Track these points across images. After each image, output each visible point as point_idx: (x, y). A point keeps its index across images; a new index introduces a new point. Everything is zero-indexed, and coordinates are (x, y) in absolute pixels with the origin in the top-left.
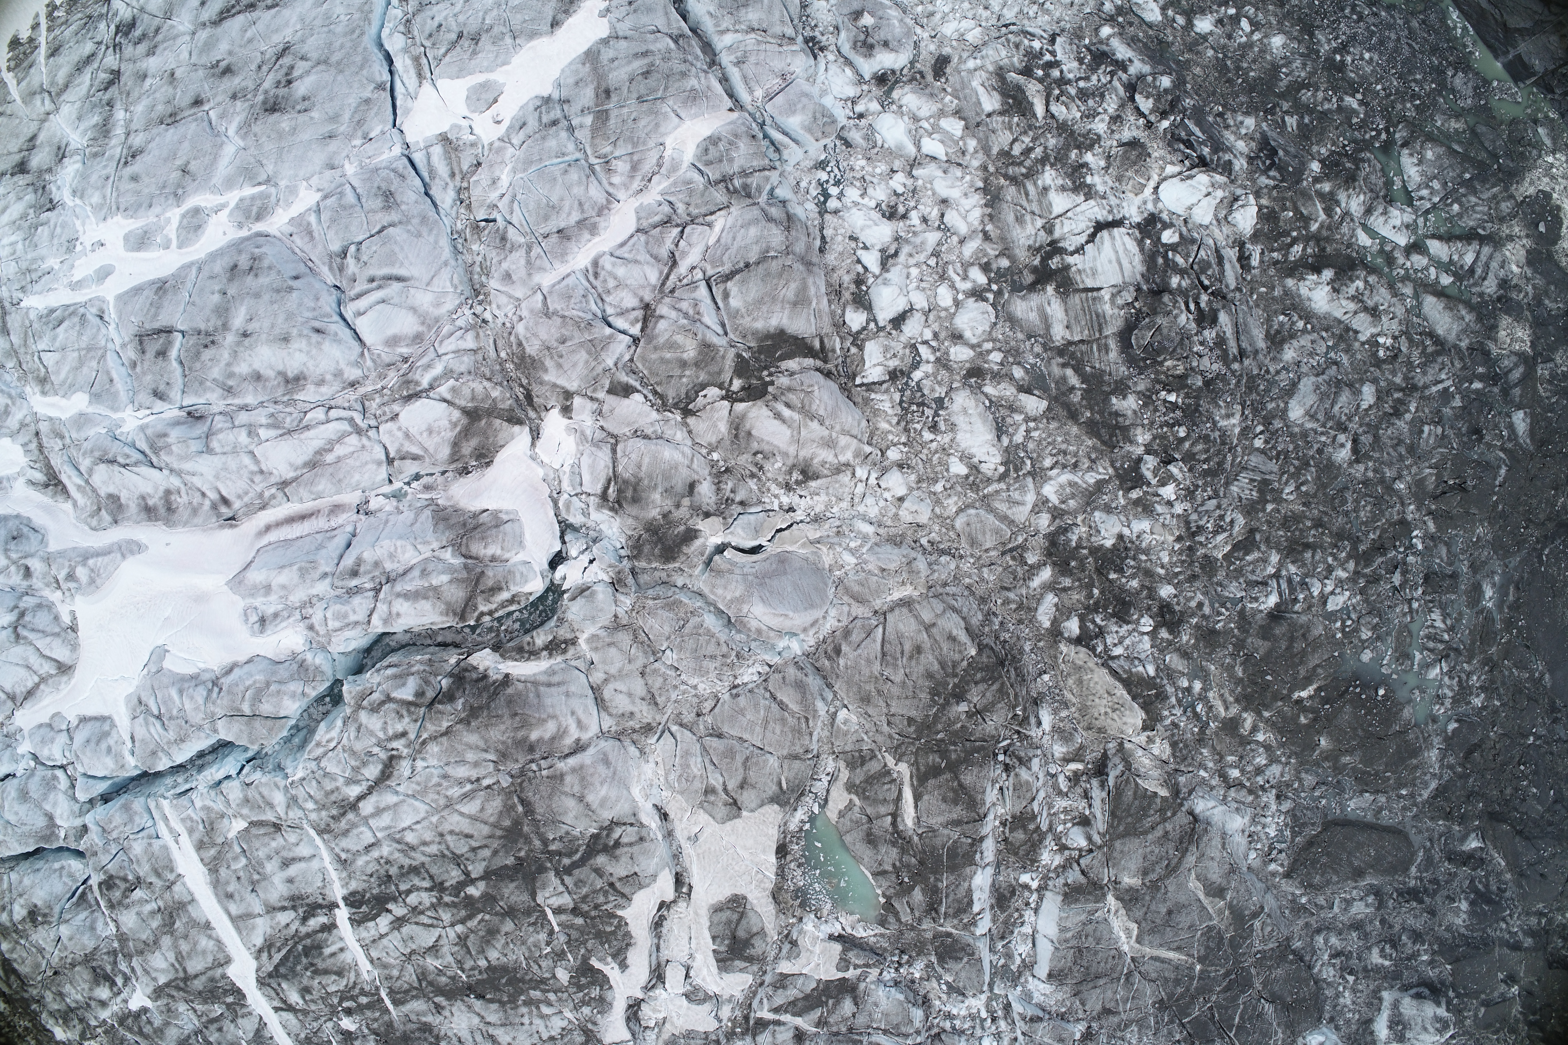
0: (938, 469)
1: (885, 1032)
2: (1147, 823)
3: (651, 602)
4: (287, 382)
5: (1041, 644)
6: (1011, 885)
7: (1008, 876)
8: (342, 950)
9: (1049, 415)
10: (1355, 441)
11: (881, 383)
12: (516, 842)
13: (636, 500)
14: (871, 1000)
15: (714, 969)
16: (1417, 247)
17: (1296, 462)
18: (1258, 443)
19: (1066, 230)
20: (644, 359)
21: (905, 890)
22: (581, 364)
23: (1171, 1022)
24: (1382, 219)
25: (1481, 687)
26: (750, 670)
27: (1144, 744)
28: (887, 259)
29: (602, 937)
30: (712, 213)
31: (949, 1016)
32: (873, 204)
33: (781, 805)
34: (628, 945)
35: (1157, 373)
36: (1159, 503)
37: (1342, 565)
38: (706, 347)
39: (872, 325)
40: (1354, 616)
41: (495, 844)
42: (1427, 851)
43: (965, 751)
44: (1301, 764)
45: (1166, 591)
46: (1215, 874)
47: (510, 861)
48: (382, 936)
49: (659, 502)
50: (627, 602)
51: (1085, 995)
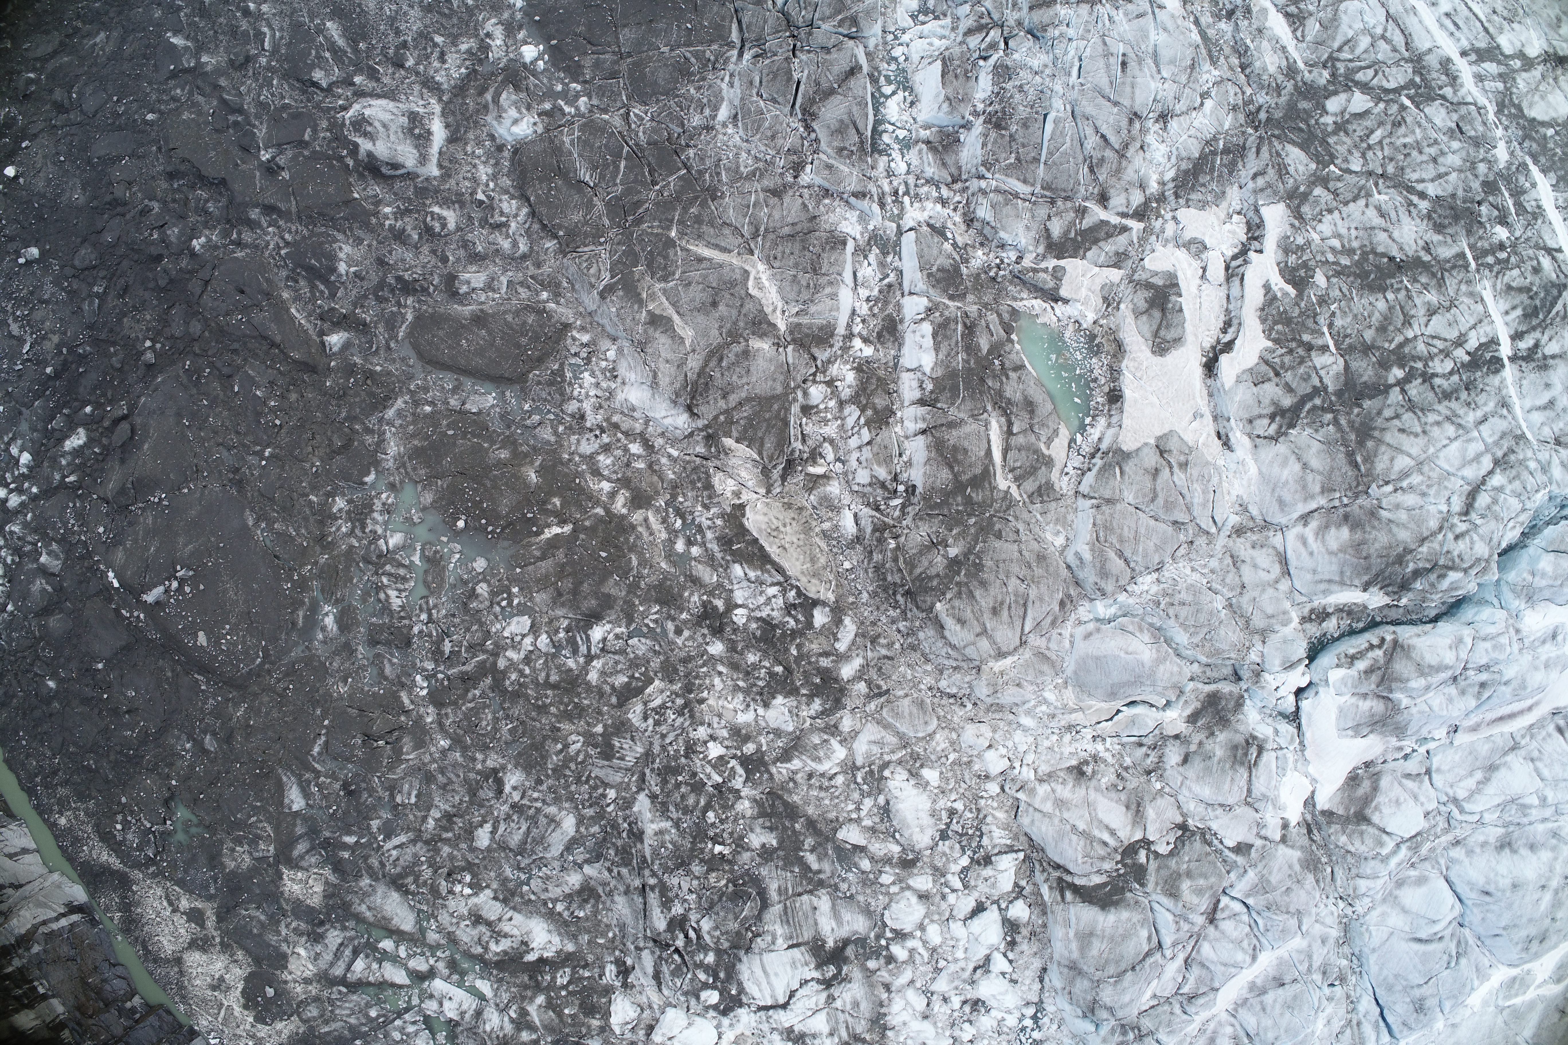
0: (950, 774)
1: (1016, 196)
2: (746, 411)
3: (1233, 655)
4: (1509, 844)
5: (851, 599)
6: (882, 344)
7: (885, 354)
8: (1507, 313)
9: (836, 824)
10: (500, 791)
11: (1000, 853)
12: (1362, 424)
13: (1235, 747)
14: (1033, 233)
15: (1180, 275)
16: (420, 977)
17: (568, 773)
18: (612, 794)
19: (814, 999)
20: (1220, 876)
21: (996, 349)
22: (1275, 870)
23: (701, 173)
24: (465, 1007)
25: (336, 519)
26: (1146, 588)
27: (744, 491)
28: (984, 965)
29: (1285, 319)
30: (1152, 1007)
31: (944, 202)
32: (993, 1013)
33: (1120, 450)
34: (1262, 309)
35: (732, 871)
36: (724, 739)
37: (512, 664)
38: (1173, 893)
39: (1003, 906)
40: (497, 609)
41: (1379, 423)
42: (394, 337)
43: (949, 505)
44: (554, 451)
45: (717, 648)
46: (662, 342)
47: (1367, 404)
48: (1474, 327)
49: (1217, 747)
50: (1254, 657)
51: (804, 217)
